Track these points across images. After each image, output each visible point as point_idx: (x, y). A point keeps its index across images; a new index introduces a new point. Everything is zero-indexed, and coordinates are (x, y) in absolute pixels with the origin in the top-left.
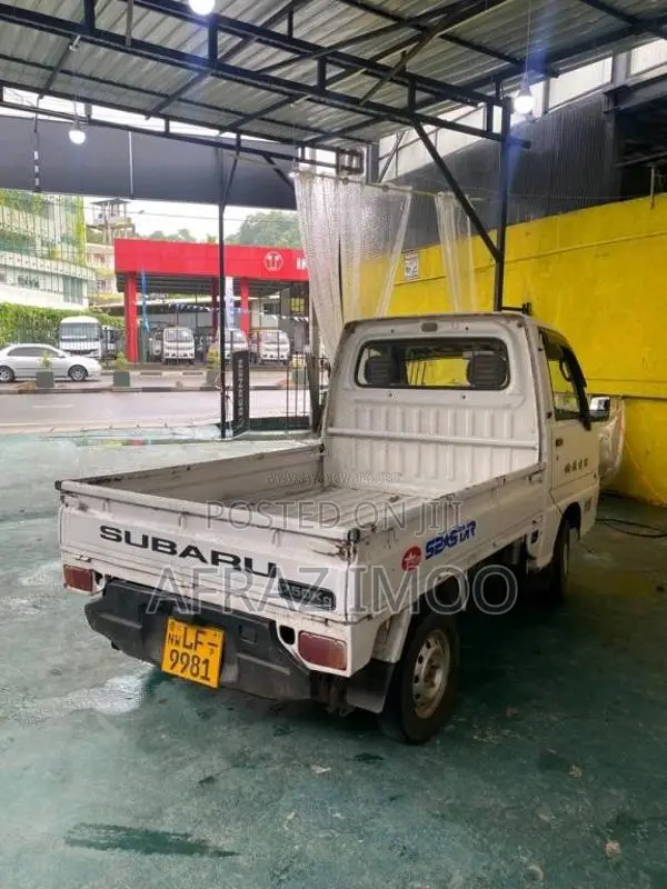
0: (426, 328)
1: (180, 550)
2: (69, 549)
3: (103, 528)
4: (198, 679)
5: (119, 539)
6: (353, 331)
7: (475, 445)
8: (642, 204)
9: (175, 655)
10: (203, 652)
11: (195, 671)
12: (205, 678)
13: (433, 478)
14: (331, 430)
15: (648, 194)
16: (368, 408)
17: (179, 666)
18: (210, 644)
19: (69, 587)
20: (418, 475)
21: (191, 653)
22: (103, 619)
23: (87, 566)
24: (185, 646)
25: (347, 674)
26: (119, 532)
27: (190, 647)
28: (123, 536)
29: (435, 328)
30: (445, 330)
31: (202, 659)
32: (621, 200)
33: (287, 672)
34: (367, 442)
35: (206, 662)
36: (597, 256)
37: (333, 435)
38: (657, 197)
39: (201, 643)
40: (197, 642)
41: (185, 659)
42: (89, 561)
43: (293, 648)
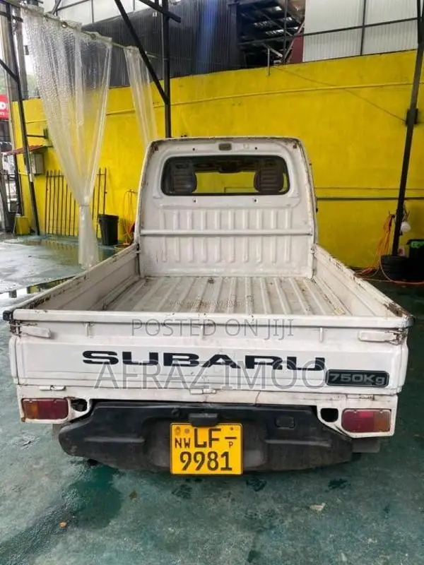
0: (222, 148)
1: (203, 359)
2: (29, 382)
3: (87, 354)
4: (218, 472)
5: (114, 361)
6: (156, 149)
7: (263, 235)
8: (262, 71)
9: (186, 457)
10: (220, 447)
11: (213, 465)
12: (227, 468)
13: (232, 262)
14: (144, 232)
15: (266, 65)
16: (176, 212)
17: (193, 465)
18: (227, 438)
19: (28, 420)
20: (220, 261)
21: (206, 451)
22: (88, 442)
23: (61, 395)
24: (197, 445)
25: (391, 433)
26: (115, 354)
27: (204, 445)
28: (120, 357)
29: (228, 147)
30: (238, 150)
31: (220, 454)
32: (249, 68)
33: (326, 445)
34: (176, 239)
35: (226, 454)
36: (234, 105)
37: (144, 235)
38: (272, 68)
39: (217, 440)
40: (211, 439)
41: (199, 457)
42: (64, 389)
43: (337, 425)
